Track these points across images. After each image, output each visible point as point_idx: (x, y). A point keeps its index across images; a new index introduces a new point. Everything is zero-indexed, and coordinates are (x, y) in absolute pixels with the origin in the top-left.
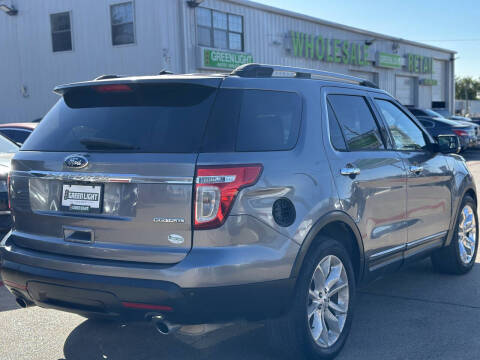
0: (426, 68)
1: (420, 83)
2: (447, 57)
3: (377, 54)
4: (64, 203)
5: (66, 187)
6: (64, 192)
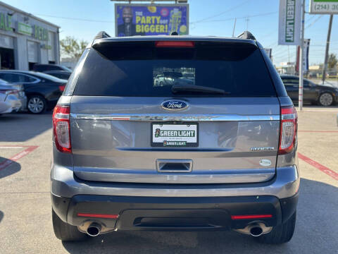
0: (45, 37)
1: (41, 47)
2: (55, 30)
3: (16, 23)
4: (156, 140)
5: (155, 127)
6: (154, 131)
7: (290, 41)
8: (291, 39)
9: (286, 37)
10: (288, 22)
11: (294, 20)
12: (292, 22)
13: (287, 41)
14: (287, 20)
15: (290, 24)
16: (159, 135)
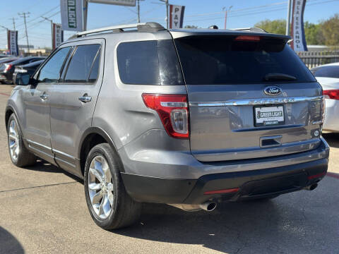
4: (259, 121)
5: (257, 110)
6: (257, 113)
7: (73, 27)
8: (74, 25)
9: (69, 23)
10: (70, 8)
11: (75, 6)
12: (74, 8)
13: (70, 27)
14: (68, 6)
15: (72, 10)
16: (260, 117)
